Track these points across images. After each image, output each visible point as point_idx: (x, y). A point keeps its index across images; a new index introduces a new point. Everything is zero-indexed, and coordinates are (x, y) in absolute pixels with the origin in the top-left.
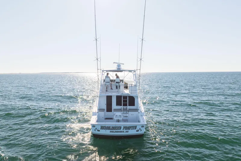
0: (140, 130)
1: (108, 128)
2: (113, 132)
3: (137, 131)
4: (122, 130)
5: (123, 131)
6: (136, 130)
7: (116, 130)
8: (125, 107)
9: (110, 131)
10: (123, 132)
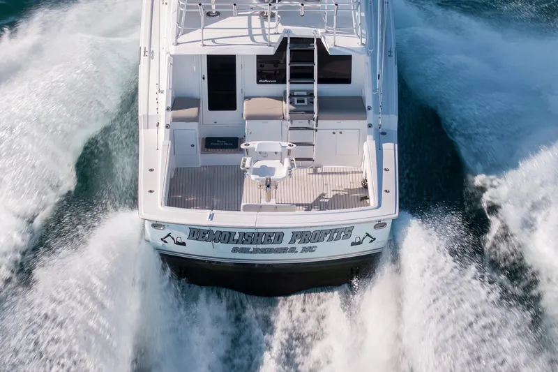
0: (368, 239)
1: (225, 236)
2: (245, 251)
3: (353, 244)
4: (285, 243)
5: (290, 246)
6: (352, 239)
7: (260, 246)
8: (301, 87)
9: (231, 246)
10: (293, 250)
